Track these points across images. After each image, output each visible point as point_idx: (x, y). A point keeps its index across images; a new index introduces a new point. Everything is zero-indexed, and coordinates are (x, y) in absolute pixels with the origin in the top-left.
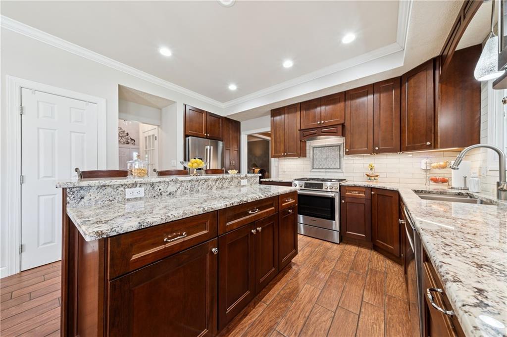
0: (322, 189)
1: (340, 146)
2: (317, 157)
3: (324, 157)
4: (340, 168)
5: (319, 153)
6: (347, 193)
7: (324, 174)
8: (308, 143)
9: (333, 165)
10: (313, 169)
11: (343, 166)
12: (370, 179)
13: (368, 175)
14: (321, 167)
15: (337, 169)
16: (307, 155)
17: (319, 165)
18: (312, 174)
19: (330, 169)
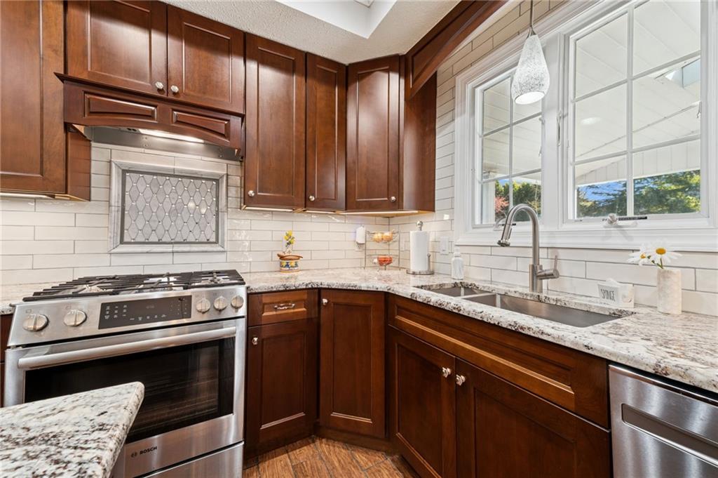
0: (189, 316)
1: (217, 181)
2: (140, 204)
3: (168, 206)
4: (217, 242)
5: (148, 193)
6: (265, 314)
7: (168, 258)
8: (100, 152)
9: (197, 231)
10: (122, 242)
11: (226, 234)
12: (287, 266)
13: (282, 258)
14: (154, 238)
15: (208, 242)
16: (94, 192)
17: (148, 230)
18: (116, 260)
19: (185, 242)
